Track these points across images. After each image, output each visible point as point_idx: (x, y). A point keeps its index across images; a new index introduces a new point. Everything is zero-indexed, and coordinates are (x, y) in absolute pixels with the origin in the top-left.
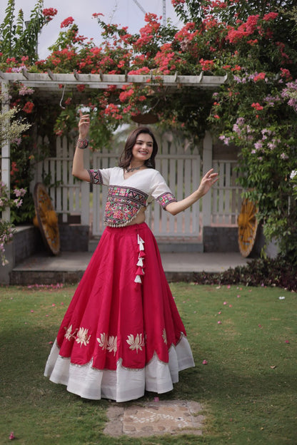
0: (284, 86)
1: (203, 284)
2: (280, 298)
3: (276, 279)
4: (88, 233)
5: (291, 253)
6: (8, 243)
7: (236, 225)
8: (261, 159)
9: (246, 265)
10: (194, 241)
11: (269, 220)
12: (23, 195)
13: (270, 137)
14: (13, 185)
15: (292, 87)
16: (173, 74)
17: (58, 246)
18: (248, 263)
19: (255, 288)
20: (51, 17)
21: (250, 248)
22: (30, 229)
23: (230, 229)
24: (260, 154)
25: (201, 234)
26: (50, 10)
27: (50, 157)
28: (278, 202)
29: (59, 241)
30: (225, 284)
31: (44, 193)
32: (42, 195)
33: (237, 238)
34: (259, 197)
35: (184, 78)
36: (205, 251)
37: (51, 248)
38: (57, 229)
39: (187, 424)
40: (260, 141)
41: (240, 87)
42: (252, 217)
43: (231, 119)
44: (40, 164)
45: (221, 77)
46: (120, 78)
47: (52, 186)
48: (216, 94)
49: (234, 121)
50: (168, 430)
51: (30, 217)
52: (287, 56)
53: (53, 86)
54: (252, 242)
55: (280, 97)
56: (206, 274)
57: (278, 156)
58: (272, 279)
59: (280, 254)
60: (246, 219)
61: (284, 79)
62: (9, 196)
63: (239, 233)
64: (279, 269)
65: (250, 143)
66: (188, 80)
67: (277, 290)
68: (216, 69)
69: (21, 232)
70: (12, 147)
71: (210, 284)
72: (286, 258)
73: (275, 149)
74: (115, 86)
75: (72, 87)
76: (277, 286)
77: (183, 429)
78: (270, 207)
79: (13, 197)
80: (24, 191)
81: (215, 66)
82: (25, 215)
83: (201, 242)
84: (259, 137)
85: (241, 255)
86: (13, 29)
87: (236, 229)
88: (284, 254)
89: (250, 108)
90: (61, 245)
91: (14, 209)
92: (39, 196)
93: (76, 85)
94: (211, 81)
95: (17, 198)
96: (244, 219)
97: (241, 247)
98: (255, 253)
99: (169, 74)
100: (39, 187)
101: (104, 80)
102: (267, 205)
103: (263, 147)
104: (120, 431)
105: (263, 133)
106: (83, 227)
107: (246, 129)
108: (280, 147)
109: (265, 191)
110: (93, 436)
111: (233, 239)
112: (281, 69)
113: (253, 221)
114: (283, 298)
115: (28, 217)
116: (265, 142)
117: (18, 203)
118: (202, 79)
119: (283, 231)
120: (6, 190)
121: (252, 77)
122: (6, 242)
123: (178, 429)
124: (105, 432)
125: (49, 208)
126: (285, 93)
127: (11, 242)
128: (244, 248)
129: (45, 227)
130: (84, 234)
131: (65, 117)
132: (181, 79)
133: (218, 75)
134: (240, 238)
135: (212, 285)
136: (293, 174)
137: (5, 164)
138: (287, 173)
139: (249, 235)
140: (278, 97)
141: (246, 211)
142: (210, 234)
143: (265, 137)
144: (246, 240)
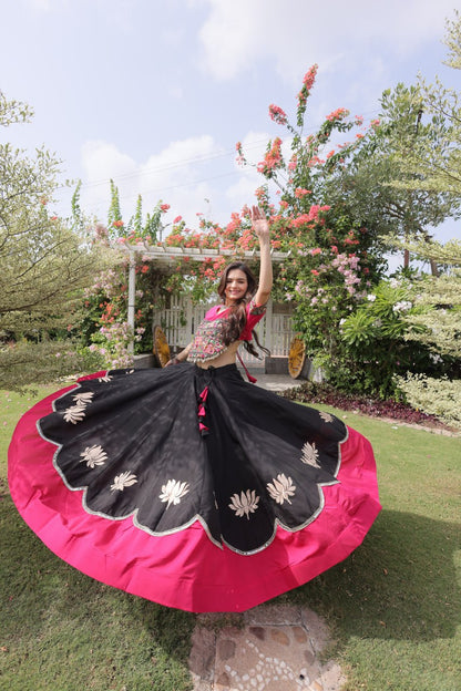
0: (335, 257)
5: (333, 379)
7: (287, 357)
8: (316, 310)
9: (300, 386)
10: (259, 367)
11: (319, 355)
12: (142, 333)
13: (323, 295)
14: (136, 326)
15: (341, 257)
16: (252, 250)
20: (166, 210)
21: (298, 373)
22: (149, 357)
23: (283, 359)
24: (316, 307)
25: (263, 362)
26: (165, 205)
27: (166, 309)
31: (161, 332)
32: (159, 334)
33: (288, 365)
36: (266, 373)
40: (316, 297)
41: (302, 258)
42: (300, 351)
44: (160, 313)
45: (285, 253)
46: (214, 252)
47: (167, 328)
48: (282, 264)
49: (296, 284)
51: (150, 348)
52: (335, 238)
54: (300, 369)
55: (331, 265)
57: (329, 308)
59: (324, 379)
60: (295, 352)
61: (334, 253)
62: (133, 334)
63: (289, 362)
64: (324, 390)
65: (309, 299)
68: (282, 247)
69: (142, 358)
70: (136, 298)
72: (329, 382)
73: (327, 303)
74: (211, 259)
75: (180, 259)
79: (136, 334)
81: (282, 245)
82: (147, 347)
83: (263, 366)
84: (315, 295)
85: (291, 377)
87: (287, 359)
88: (328, 379)
89: (308, 273)
91: (135, 342)
92: (156, 334)
93: (183, 256)
94: (279, 255)
95: (138, 335)
97: (291, 372)
99: (249, 250)
100: (157, 328)
101: (203, 253)
102: (316, 344)
103: (319, 301)
105: (319, 291)
107: (305, 289)
108: (331, 302)
111: (285, 366)
112: (332, 246)
113: (301, 355)
116: (321, 298)
117: (138, 338)
120: (131, 329)
121: (311, 251)
125: (164, 342)
126: (335, 263)
128: (294, 372)
129: (160, 355)
132: (257, 254)
133: (283, 251)
136: (342, 322)
137: (131, 311)
138: (336, 321)
139: (297, 364)
140: (329, 265)
141: (294, 348)
142: (270, 362)
143: (320, 295)
144: (295, 367)
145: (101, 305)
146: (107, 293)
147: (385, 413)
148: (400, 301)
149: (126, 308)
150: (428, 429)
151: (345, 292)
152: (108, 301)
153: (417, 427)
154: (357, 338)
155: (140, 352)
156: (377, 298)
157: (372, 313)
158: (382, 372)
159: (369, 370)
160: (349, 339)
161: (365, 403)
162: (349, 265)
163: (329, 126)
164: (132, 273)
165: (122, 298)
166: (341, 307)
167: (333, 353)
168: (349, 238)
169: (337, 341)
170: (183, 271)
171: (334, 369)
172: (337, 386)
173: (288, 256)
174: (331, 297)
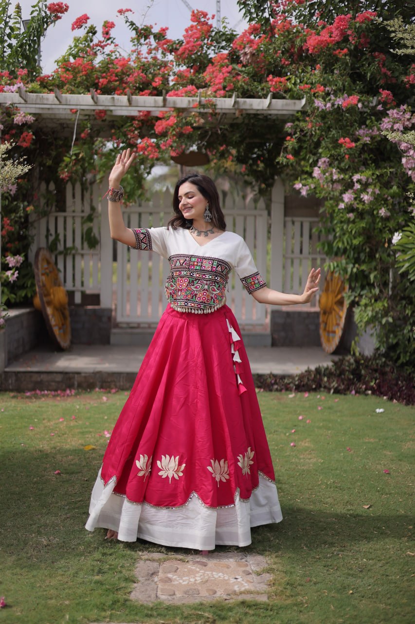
0: (384, 114)
1: (271, 390)
2: (378, 411)
3: (372, 384)
4: (110, 318)
5: (392, 348)
7: (317, 309)
8: (351, 216)
9: (330, 364)
10: (259, 330)
11: (363, 301)
12: (19, 265)
13: (365, 186)
14: (4, 250)
15: (395, 115)
16: (230, 97)
17: (69, 337)
18: (333, 361)
19: (342, 397)
20: (59, 14)
21: (336, 341)
22: (28, 313)
23: (309, 314)
24: (350, 209)
25: (268, 320)
26: (58, 5)
27: (56, 211)
28: (375, 277)
29: (69, 329)
30: (301, 391)
31: (48, 263)
32: (45, 266)
33: (317, 326)
34: (349, 270)
35: (245, 102)
36: (274, 344)
37: (59, 339)
38: (67, 313)
39: (247, 586)
40: (350, 191)
41: (324, 115)
42: (339, 297)
43: (311, 161)
44: (43, 222)
45: (297, 101)
46: (155, 101)
47: (61, 253)
48: (289, 125)
49: (315, 163)
50: (221, 594)
51: (29, 295)
52: (389, 73)
53: (61, 112)
54: (339, 332)
55: (378, 130)
56: (275, 376)
57: (375, 212)
58: (367, 383)
59: (377, 349)
60: (331, 299)
61: (385, 104)
63: (321, 319)
64: (376, 371)
65: (337, 194)
66: (251, 105)
67: (373, 399)
68: (289, 90)
69: (16, 317)
70: (4, 197)
71: (281, 390)
72: (386, 355)
73: (370, 202)
74: (149, 112)
75: (88, 113)
76: (373, 393)
77: (241, 593)
78: (365, 283)
79: (5, 267)
80: (20, 258)
81: (289, 85)
82: (22, 293)
83: (268, 331)
84: (349, 185)
85: (323, 350)
87: (317, 314)
88: (383, 350)
89: (336, 145)
90: (72, 335)
91: (6, 284)
92: (41, 266)
93: (94, 110)
94: (283, 106)
95: (10, 269)
96: (329, 300)
97: (323, 340)
98: (343, 348)
99: (225, 97)
100: (41, 253)
101: (133, 103)
102: (360, 281)
103: (355, 199)
104: (153, 596)
105: (355, 180)
106: (103, 310)
107: (331, 174)
108: (379, 200)
109: (357, 261)
110: (115, 602)
111: (312, 327)
112: (381, 91)
113: (340, 303)
114: (381, 410)
115: (26, 295)
116: (358, 193)
117: (11, 276)
118: (270, 103)
119: (382, 317)
121: (339, 101)
123: (235, 593)
124: (133, 596)
125: (56, 283)
127: (3, 332)
128: (328, 341)
129: (49, 311)
130: (105, 319)
131: (77, 155)
132: (241, 104)
133: (293, 97)
134: (322, 326)
135: (284, 391)
136: (397, 237)
138: (388, 237)
139: (334, 322)
140: (375, 129)
141: (330, 289)
142: (280, 321)
143: (358, 186)
144: (330, 330)
166: (397, 210)
170: (97, 132)
172: (400, 362)
173: (303, 108)
174: (377, 191)
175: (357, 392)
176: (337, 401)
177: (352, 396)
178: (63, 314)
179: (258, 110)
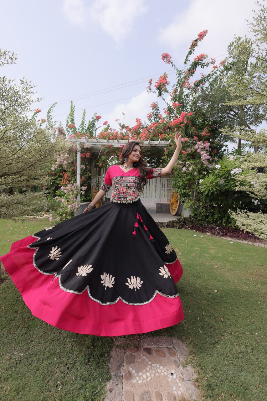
0: (196, 143)
2: (194, 235)
3: (190, 226)
5: (195, 215)
6: (79, 209)
7: (169, 203)
8: (185, 175)
10: (152, 209)
11: (187, 201)
12: (85, 189)
13: (190, 166)
14: (81, 185)
15: (200, 144)
16: (148, 140)
18: (176, 218)
20: (99, 119)
21: (175, 212)
23: (167, 204)
24: (185, 173)
25: (155, 206)
26: (98, 116)
27: (99, 176)
28: (191, 194)
31: (96, 189)
32: (95, 190)
33: (169, 207)
34: (183, 192)
36: (157, 213)
38: (101, 203)
44: (95, 178)
45: (167, 142)
46: (126, 142)
48: (165, 148)
52: (196, 132)
53: (99, 146)
54: (177, 210)
55: (194, 148)
56: (160, 223)
57: (193, 174)
58: (188, 226)
59: (190, 215)
60: (173, 200)
61: (196, 141)
62: (80, 190)
63: (170, 206)
64: (190, 222)
65: (180, 168)
66: (154, 143)
67: (191, 231)
68: (165, 138)
69: (85, 204)
70: (81, 170)
71: (162, 227)
72: (193, 217)
73: (191, 171)
75: (106, 146)
76: (191, 229)
78: (185, 196)
81: (165, 137)
82: (88, 198)
83: (155, 209)
84: (185, 166)
85: (171, 214)
86: (85, 125)
87: (169, 204)
88: (192, 215)
91: (81, 195)
92: (93, 190)
93: (108, 145)
94: (164, 143)
95: (83, 190)
97: (171, 211)
98: (178, 214)
99: (146, 140)
100: (94, 187)
101: (119, 142)
103: (187, 169)
105: (187, 163)
107: (179, 162)
108: (194, 170)
109: (184, 189)
111: (168, 208)
112: (194, 137)
113: (177, 201)
114: (196, 235)
115: (89, 199)
116: (188, 168)
117: (83, 193)
118: (159, 142)
119: (193, 206)
120: (78, 187)
122: (77, 209)
126: (196, 147)
127: (80, 209)
128: (173, 212)
131: (103, 158)
132: (151, 142)
133: (166, 141)
134: (171, 208)
136: (201, 181)
137: (78, 177)
138: (197, 181)
139: (175, 207)
140: (193, 148)
141: (173, 197)
142: (159, 206)
143: (187, 166)
144: (173, 209)
145: (61, 174)
146: (65, 167)
147: (226, 234)
148: (235, 168)
149: (76, 175)
150: (251, 243)
151: (202, 164)
152: (65, 171)
153: (245, 242)
154: (209, 190)
155: (84, 201)
156: (221, 167)
157: (218, 176)
158: (224, 211)
159: (217, 210)
160: (205, 191)
161: (214, 229)
162: (204, 148)
163: (195, 64)
164: (79, 155)
165: (73, 170)
166: (200, 173)
167: (195, 200)
168: (204, 132)
169: (198, 193)
171: (196, 210)
172: (198, 219)
173: (169, 143)
174: (194, 167)
175: (185, 228)
176: (180, 231)
177: (184, 230)
178: (100, 204)
179: (155, 144)
